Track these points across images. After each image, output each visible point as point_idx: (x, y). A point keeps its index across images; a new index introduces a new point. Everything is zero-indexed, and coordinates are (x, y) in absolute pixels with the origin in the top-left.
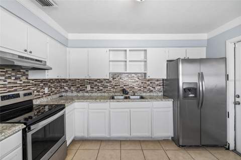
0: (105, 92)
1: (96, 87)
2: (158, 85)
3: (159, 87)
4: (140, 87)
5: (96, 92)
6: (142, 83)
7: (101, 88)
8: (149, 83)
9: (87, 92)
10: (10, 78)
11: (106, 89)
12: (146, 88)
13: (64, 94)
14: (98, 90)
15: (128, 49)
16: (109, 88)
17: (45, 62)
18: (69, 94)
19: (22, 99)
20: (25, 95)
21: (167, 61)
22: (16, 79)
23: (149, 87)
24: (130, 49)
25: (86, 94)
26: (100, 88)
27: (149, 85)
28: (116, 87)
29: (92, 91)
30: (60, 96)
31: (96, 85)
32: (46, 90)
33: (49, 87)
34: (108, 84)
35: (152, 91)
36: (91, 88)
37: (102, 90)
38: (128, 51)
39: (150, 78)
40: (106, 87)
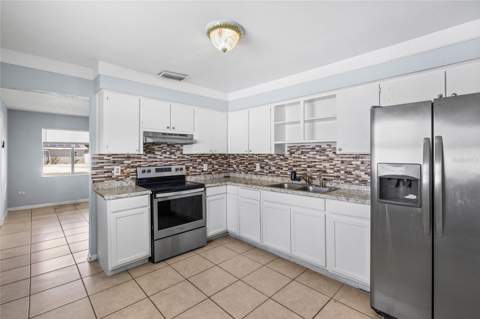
0: (278, 176)
1: (267, 167)
4: (338, 171)
6: (342, 162)
7: (273, 169)
8: (359, 163)
9: (256, 174)
10: (165, 152)
11: (281, 171)
12: (350, 173)
13: (231, 174)
14: (270, 172)
15: (302, 100)
17: (192, 135)
18: (237, 175)
19: (173, 173)
20: (177, 170)
22: (171, 154)
23: (357, 172)
25: (254, 177)
27: (357, 168)
29: (261, 173)
30: (225, 177)
31: (267, 164)
32: (205, 167)
33: (210, 163)
34: (283, 163)
36: (262, 167)
37: (274, 172)
39: (342, 152)
40: (279, 168)
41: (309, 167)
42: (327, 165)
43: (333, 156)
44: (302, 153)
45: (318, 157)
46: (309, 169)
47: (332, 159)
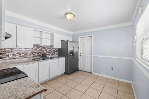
2: (56, 51)
3: (56, 52)
4: (48, 53)
5: (18, 58)
6: (49, 50)
8: (52, 50)
9: (9, 59)
11: (27, 55)
14: (20, 57)
15: (45, 32)
16: (29, 54)
21: (61, 41)
24: (46, 32)
25: (8, 61)
26: (21, 54)
27: (52, 52)
28: (34, 54)
29: (14, 58)
31: (18, 53)
34: (29, 52)
35: (53, 54)
37: (23, 56)
38: (45, 33)
41: (40, 52)
42: (45, 51)
43: (47, 49)
44: (37, 48)
45: (43, 49)
46: (40, 53)
47: (47, 50)
